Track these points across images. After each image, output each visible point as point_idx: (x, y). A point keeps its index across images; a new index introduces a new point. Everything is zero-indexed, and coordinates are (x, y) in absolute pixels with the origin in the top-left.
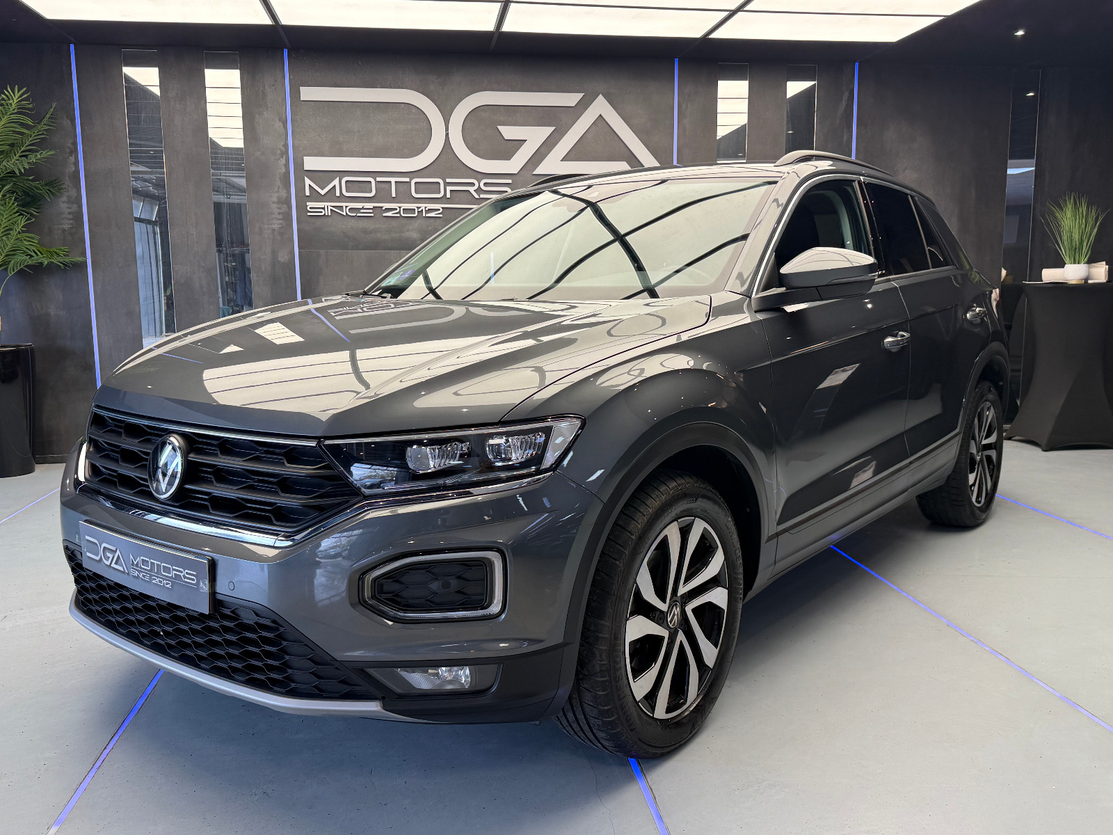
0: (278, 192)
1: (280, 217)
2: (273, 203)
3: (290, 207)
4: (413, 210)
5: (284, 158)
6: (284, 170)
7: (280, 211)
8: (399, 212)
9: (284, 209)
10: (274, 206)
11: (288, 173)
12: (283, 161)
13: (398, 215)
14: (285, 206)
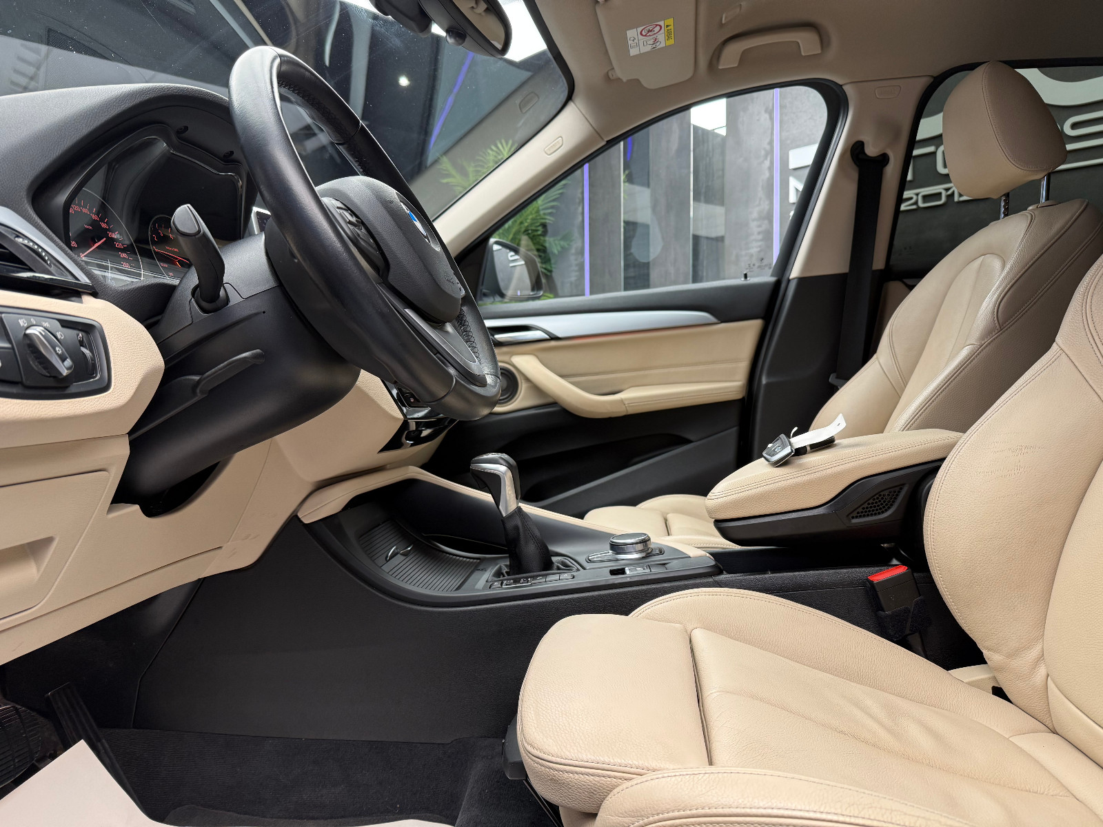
0: (759, 205)
1: (760, 237)
2: (753, 220)
3: (771, 222)
4: (937, 196)
5: (769, 159)
6: (767, 174)
7: (760, 229)
8: (916, 203)
9: (765, 225)
10: (753, 225)
11: (771, 178)
12: (767, 163)
13: (914, 207)
14: (766, 222)
